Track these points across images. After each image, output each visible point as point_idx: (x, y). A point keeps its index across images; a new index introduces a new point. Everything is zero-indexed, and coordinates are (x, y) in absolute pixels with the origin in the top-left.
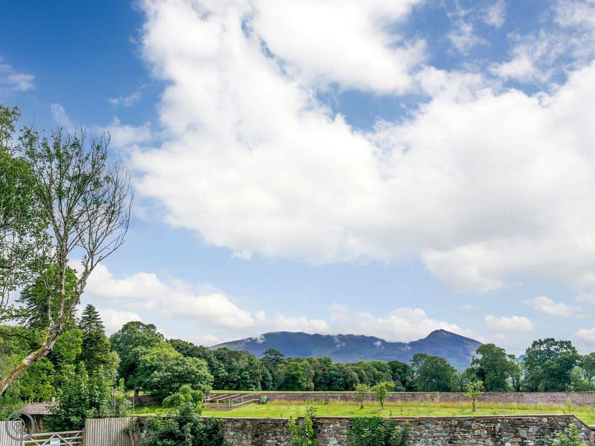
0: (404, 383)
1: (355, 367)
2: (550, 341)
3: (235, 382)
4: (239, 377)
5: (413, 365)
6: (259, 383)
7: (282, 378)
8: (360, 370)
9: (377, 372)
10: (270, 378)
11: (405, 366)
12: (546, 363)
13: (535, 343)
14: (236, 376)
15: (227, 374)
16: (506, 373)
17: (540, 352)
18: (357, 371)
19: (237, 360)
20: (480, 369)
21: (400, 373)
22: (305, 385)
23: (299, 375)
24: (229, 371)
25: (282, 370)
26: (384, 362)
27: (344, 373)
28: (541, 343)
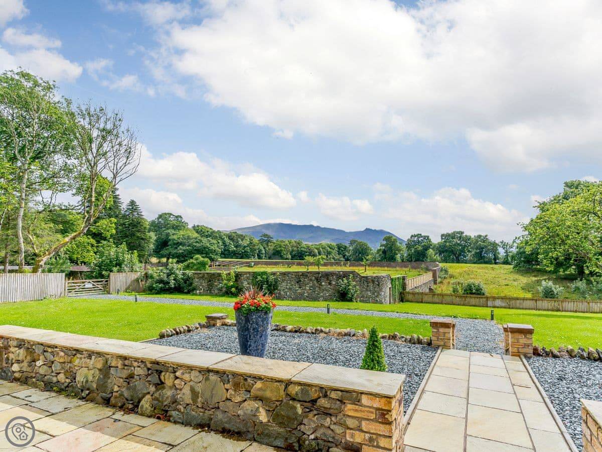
0: (344, 256)
1: (316, 246)
3: (240, 254)
4: (243, 251)
5: (350, 246)
6: (256, 255)
7: (271, 252)
8: (319, 248)
9: (329, 250)
10: (264, 252)
11: (345, 246)
12: (416, 247)
13: (412, 236)
14: (240, 250)
15: (235, 249)
16: (397, 252)
17: (414, 241)
18: (317, 249)
19: (242, 240)
20: (384, 249)
21: (342, 251)
22: (285, 256)
23: (281, 250)
24: (236, 247)
25: (271, 247)
26: (334, 244)
27: (310, 250)
28: (415, 236)
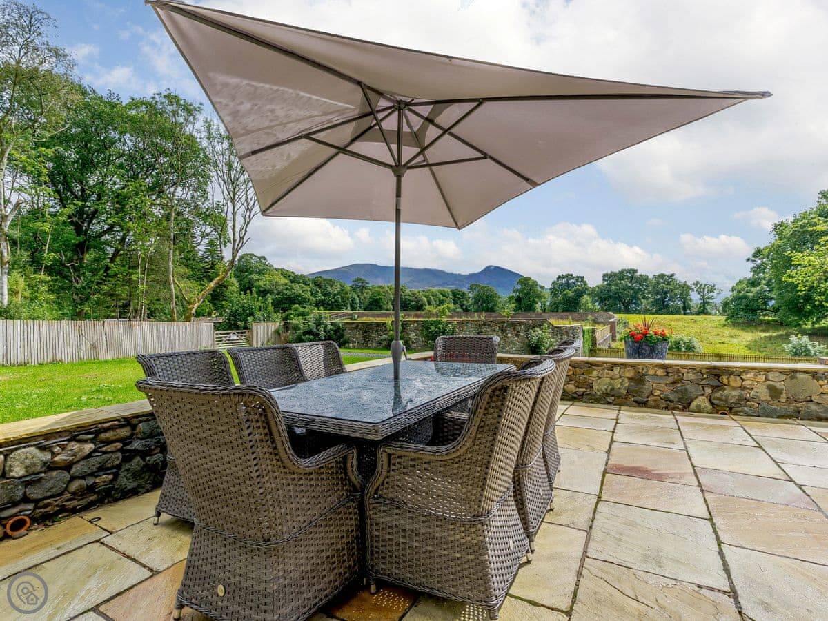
0: (462, 306)
1: (424, 293)
2: (569, 276)
3: (329, 305)
4: (333, 300)
5: (470, 292)
6: (349, 305)
7: (367, 301)
8: (429, 295)
9: (442, 297)
10: (358, 301)
11: (463, 293)
12: (565, 292)
13: (559, 277)
14: (330, 299)
15: (323, 297)
16: (536, 300)
17: (562, 284)
18: (425, 296)
19: (331, 287)
20: (519, 297)
21: (459, 299)
22: (385, 307)
23: (381, 299)
24: (324, 295)
25: (367, 295)
26: (448, 290)
27: (416, 298)
